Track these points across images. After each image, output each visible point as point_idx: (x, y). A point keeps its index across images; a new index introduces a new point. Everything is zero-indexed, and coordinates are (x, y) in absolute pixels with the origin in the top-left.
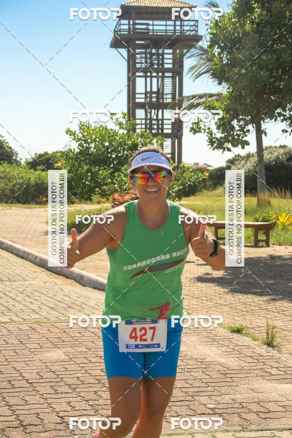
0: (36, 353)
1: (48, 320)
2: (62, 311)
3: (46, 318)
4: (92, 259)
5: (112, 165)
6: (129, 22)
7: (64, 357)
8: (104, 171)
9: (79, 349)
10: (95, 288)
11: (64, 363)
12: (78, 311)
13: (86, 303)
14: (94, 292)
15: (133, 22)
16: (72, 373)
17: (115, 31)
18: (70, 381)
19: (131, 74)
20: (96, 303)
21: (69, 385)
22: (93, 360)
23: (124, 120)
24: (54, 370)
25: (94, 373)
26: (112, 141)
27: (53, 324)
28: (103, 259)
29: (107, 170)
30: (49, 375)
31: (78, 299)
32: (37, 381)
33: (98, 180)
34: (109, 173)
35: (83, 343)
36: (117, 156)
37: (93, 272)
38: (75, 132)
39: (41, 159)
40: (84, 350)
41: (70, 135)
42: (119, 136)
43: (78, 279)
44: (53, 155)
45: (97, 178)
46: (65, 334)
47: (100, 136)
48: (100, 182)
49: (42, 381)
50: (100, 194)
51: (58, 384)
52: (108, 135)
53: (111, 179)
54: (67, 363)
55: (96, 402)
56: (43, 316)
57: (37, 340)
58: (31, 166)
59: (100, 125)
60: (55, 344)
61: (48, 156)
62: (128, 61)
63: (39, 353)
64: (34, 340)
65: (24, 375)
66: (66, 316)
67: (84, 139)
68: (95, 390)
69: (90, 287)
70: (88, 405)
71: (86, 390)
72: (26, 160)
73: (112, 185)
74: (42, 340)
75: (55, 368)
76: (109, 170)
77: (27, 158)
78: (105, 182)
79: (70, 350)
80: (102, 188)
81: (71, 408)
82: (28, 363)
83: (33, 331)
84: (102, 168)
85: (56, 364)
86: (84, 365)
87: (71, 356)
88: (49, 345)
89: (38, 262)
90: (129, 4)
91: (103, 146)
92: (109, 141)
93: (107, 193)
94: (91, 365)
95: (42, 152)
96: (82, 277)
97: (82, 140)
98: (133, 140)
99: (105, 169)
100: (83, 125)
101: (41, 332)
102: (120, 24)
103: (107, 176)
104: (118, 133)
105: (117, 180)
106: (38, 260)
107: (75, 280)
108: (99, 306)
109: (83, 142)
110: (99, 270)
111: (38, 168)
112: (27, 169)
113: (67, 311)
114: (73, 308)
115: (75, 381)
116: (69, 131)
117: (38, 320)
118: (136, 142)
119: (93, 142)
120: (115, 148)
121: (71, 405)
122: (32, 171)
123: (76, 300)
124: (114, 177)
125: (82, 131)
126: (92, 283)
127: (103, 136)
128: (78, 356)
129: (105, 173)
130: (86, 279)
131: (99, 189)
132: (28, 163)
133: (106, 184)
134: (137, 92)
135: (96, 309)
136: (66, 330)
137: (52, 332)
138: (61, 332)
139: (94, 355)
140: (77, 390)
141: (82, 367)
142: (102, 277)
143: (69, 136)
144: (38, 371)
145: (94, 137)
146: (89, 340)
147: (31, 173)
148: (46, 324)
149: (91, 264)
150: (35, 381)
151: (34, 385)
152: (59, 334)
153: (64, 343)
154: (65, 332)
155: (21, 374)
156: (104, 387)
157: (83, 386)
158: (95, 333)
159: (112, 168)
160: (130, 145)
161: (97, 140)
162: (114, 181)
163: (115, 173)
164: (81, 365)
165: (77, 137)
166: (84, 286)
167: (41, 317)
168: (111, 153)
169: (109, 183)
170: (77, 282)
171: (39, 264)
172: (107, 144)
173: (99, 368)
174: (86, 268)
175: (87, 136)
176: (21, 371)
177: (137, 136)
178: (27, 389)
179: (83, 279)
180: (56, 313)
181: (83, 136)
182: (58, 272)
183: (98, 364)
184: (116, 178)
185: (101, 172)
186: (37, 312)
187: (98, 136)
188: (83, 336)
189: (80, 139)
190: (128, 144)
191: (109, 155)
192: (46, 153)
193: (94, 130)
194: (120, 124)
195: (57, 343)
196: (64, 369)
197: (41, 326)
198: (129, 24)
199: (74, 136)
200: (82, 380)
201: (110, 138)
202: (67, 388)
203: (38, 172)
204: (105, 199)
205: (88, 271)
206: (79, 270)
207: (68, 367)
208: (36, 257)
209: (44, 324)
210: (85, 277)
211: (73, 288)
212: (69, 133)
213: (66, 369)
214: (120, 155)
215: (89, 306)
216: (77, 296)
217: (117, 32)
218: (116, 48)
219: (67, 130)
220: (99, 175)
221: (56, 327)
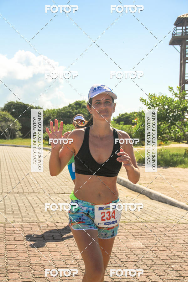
0: (124, 242)
1: (131, 221)
2: (139, 215)
3: (129, 219)
4: (156, 182)
5: (170, 121)
6: (183, 28)
7: (142, 246)
8: (164, 125)
9: (151, 241)
10: (159, 201)
11: (142, 250)
12: (149, 215)
13: (154, 211)
14: (159, 203)
15: (185, 28)
16: (148, 256)
17: (173, 34)
18: (147, 262)
19: (182, 61)
20: (161, 211)
21: (147, 264)
22: (162, 249)
23: (178, 91)
24: (136, 254)
25: (163, 257)
26: (170, 105)
27: (134, 223)
28: (164, 182)
29: (166, 124)
30: (134, 257)
31: (148, 208)
32: (126, 260)
33: (160, 131)
34: (168, 126)
35: (154, 237)
36: (173, 115)
37: (158, 190)
38: (146, 100)
39: (123, 117)
40: (155, 241)
41: (143, 102)
42: (175, 102)
43: (148, 195)
44: (131, 114)
45: (160, 129)
46: (142, 230)
47: (162, 102)
48: (162, 132)
49: (129, 260)
50: (161, 139)
51: (139, 263)
52: (167, 101)
53: (169, 130)
54: (144, 250)
55: (165, 277)
56: (127, 218)
57: (124, 233)
58: (117, 122)
59: (162, 95)
60: (136, 236)
61: (127, 116)
62: (181, 53)
63: (126, 242)
64: (123, 233)
65: (117, 256)
66: (142, 219)
67: (151, 104)
68: (164, 269)
69: (156, 200)
70: (160, 278)
71: (158, 268)
72: (114, 118)
73: (169, 134)
74: (127, 233)
75: (137, 253)
76: (167, 124)
77: (114, 117)
78: (165, 132)
79: (146, 241)
80: (163, 135)
81: (149, 280)
82: (120, 248)
83: (122, 227)
84: (163, 123)
85: (137, 250)
86: (155, 252)
87: (146, 246)
88: (132, 237)
89: (122, 183)
90: (183, 16)
91: (164, 109)
92: (168, 105)
93: (166, 139)
94: (160, 252)
95: (124, 113)
96: (151, 193)
97: (150, 105)
98: (184, 104)
99: (165, 123)
100: (151, 96)
101: (126, 228)
102: (176, 30)
103: (166, 128)
104: (174, 100)
105: (172, 131)
106: (122, 182)
107: (146, 195)
108: (163, 213)
109: (151, 106)
110: (162, 189)
111: (121, 123)
112: (114, 123)
113: (142, 215)
114: (146, 214)
115: (150, 262)
116: (142, 99)
117: (124, 221)
118: (186, 106)
119: (157, 106)
120: (172, 110)
121: (149, 277)
122: (117, 125)
123: (147, 209)
124: (171, 128)
125: (150, 99)
126: (157, 198)
127: (164, 102)
128: (151, 246)
129: (165, 126)
130: (153, 195)
131: (161, 136)
132: (115, 120)
133: (165, 133)
134: (186, 73)
135: (161, 215)
136: (143, 228)
137: (133, 229)
138: (139, 229)
139: (162, 246)
140: (152, 268)
141: (154, 253)
142: (164, 194)
143: (141, 102)
144: (126, 254)
145: (158, 103)
146: (158, 235)
147: (117, 126)
148: (129, 224)
149: (156, 185)
150: (125, 260)
151: (124, 263)
152: (138, 230)
153: (142, 237)
154: (141, 229)
155: (116, 255)
156: (170, 267)
157: (156, 265)
158: (161, 231)
159: (170, 122)
160: (182, 108)
161: (160, 104)
162: (171, 131)
163: (171, 126)
164: (154, 252)
165: (147, 103)
166: (152, 199)
167: (126, 219)
168: (169, 113)
169: (167, 133)
170: (147, 196)
171: (122, 184)
172: (166, 107)
173: (165, 254)
174: (153, 187)
175: (153, 102)
176: (116, 253)
177: (187, 102)
178: (120, 265)
179: (151, 195)
180: (135, 216)
181: (151, 102)
182: (135, 190)
183: (164, 252)
184: (172, 129)
185: (162, 125)
186: (123, 216)
187: (161, 102)
188: (154, 232)
189: (149, 104)
190: (181, 107)
191: (168, 114)
192: (126, 114)
193: (159, 98)
194: (176, 94)
195: (137, 236)
196: (143, 254)
197: (126, 224)
198: (182, 29)
199: (145, 102)
200: (155, 261)
201: (168, 103)
202: (145, 266)
203: (121, 126)
204: (165, 143)
205: (154, 190)
206: (149, 189)
207: (145, 252)
208: (121, 180)
209: (128, 224)
210: (153, 194)
211: (145, 200)
212: (142, 100)
213: (144, 254)
214: (175, 114)
215: (156, 213)
216: (148, 206)
217: (174, 35)
218: (173, 45)
219: (140, 99)
220: (160, 127)
221: (136, 225)
